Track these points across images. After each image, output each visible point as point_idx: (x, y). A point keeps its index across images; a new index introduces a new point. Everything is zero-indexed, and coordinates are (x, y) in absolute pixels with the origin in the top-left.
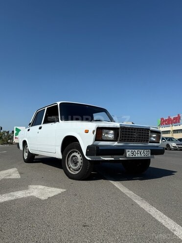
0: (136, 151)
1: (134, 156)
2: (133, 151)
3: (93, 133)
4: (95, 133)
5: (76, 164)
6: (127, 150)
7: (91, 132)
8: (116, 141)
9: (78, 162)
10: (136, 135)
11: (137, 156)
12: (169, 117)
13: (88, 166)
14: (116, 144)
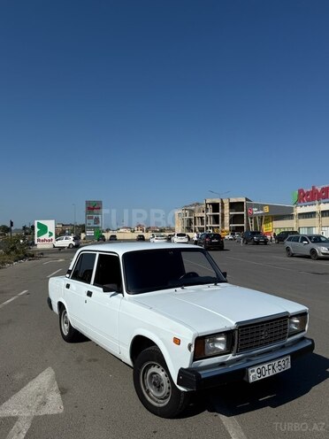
0: (266, 366)
1: (262, 377)
2: (261, 367)
3: (190, 349)
4: (193, 349)
5: (159, 387)
6: (250, 370)
7: (184, 345)
8: (229, 353)
9: (163, 385)
10: (264, 335)
11: (267, 375)
12: (313, 187)
13: (182, 398)
14: (230, 357)
